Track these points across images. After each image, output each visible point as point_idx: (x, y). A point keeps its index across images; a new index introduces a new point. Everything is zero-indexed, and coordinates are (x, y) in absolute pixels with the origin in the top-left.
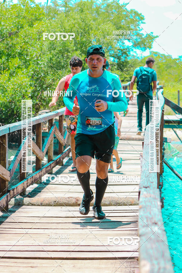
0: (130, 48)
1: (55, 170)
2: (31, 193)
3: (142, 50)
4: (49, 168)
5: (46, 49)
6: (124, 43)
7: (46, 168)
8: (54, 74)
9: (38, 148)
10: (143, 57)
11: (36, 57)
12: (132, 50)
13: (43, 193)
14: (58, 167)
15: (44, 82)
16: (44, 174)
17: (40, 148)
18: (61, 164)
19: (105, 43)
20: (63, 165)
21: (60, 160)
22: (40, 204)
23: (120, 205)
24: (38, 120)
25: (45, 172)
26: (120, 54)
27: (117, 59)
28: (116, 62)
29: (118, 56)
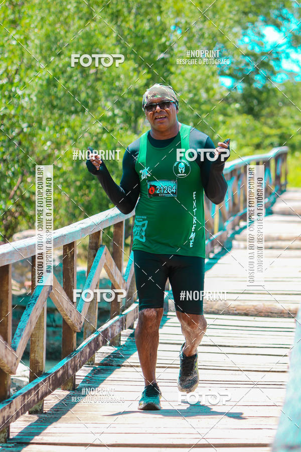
0: (279, 50)
1: (50, 402)
4: (32, 397)
6: (263, 36)
7: (24, 395)
8: (58, 127)
12: (288, 56)
14: (60, 394)
15: (30, 149)
16: (18, 416)
17: (5, 339)
18: (70, 384)
19: (206, 35)
20: (74, 388)
21: (65, 372)
25: (19, 408)
26: (251, 68)
27: (244, 81)
28: (240, 92)
29: (245, 72)
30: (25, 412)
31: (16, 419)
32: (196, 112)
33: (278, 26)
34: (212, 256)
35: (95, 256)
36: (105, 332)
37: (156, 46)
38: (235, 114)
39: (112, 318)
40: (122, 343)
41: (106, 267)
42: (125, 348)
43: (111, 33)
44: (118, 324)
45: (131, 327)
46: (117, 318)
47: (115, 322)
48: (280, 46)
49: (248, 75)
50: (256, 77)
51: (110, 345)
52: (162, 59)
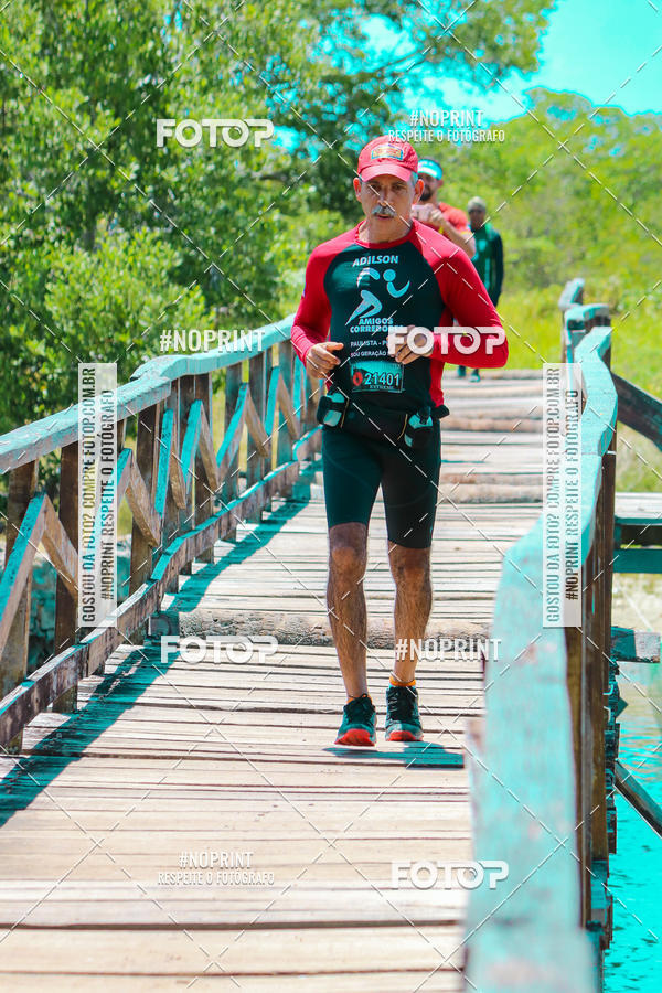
0: (398, 68)
3: (474, 79)
6: (364, 38)
12: (416, 85)
26: (338, 109)
27: (321, 137)
28: (314, 159)
29: (325, 117)
32: (222, 204)
33: (394, 17)
34: (266, 516)
35: (22, 516)
36: (45, 682)
37: (133, 61)
38: (305, 208)
39: (58, 652)
40: (80, 706)
41: (46, 540)
42: (86, 717)
43: (30, 29)
44: (73, 664)
45: (99, 672)
46: (69, 651)
47: (66, 660)
48: (400, 61)
49: (333, 123)
50: (351, 129)
51: (55, 710)
52: (148, 86)
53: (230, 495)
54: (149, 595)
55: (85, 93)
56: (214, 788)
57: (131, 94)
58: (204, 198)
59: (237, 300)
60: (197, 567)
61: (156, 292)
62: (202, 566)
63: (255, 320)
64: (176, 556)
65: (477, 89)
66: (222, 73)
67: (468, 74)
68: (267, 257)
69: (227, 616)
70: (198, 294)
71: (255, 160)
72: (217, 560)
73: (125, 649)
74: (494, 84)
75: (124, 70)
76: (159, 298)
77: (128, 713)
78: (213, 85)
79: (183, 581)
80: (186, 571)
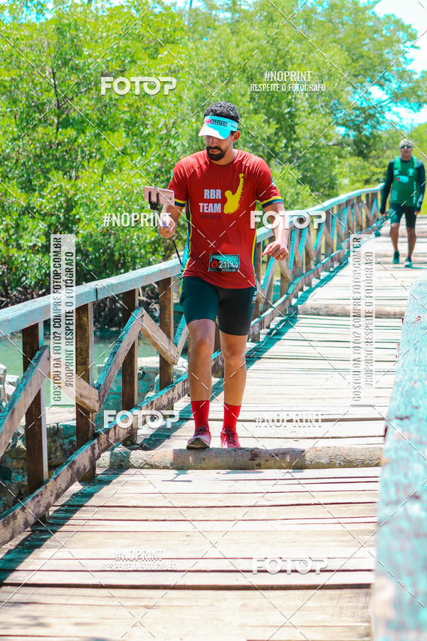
0: (383, 104)
2: (150, 439)
3: (411, 108)
5: (188, 109)
6: (370, 94)
7: (184, 381)
9: (165, 336)
10: (416, 125)
11: (164, 127)
12: (390, 110)
13: (178, 439)
16: (179, 398)
17: (169, 337)
18: (220, 373)
22: (169, 465)
23: (354, 467)
24: (163, 270)
25: (180, 391)
26: (361, 119)
27: (355, 130)
28: (352, 138)
29: (356, 122)
30: (185, 395)
31: (178, 400)
32: (316, 155)
33: (382, 86)
34: (332, 269)
37: (284, 102)
38: (348, 156)
40: (261, 340)
42: (263, 344)
43: (246, 93)
44: (258, 324)
45: (268, 327)
46: (257, 320)
48: (384, 102)
49: (359, 125)
50: (365, 127)
51: (252, 342)
52: (289, 112)
53: (318, 262)
54: (287, 299)
55: (266, 115)
56: (310, 369)
57: (283, 115)
58: (310, 153)
59: (322, 190)
60: (306, 288)
61: (292, 188)
62: (308, 288)
63: (329, 196)
64: (297, 284)
65: (412, 111)
66: (317, 106)
67: (409, 106)
68: (334, 173)
69: (316, 307)
70: (308, 188)
71: (329, 137)
72: (313, 286)
73: (278, 319)
74: (418, 109)
75: (280, 107)
76: (293, 190)
77: (278, 342)
78: (313, 110)
79: (300, 294)
80: (302, 290)
